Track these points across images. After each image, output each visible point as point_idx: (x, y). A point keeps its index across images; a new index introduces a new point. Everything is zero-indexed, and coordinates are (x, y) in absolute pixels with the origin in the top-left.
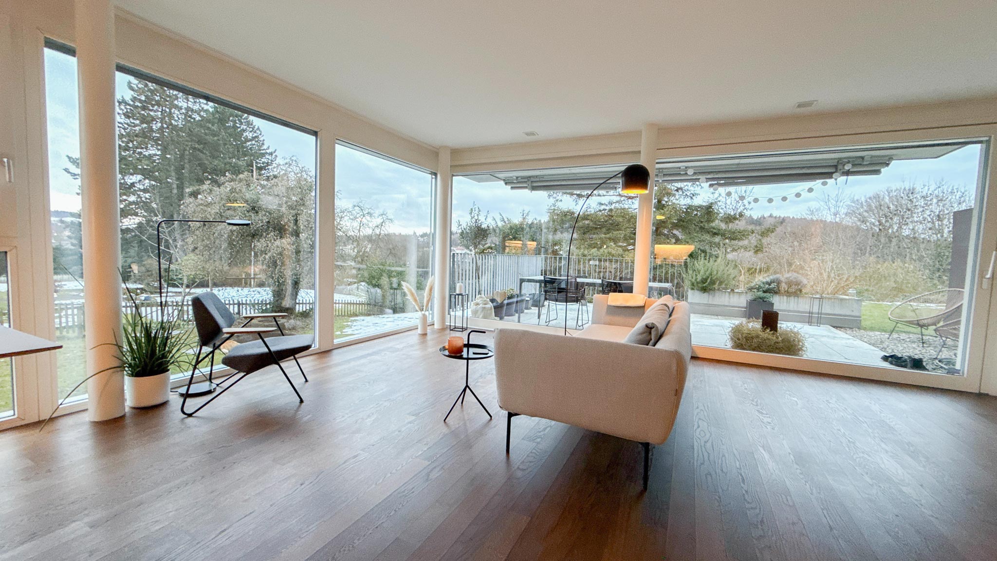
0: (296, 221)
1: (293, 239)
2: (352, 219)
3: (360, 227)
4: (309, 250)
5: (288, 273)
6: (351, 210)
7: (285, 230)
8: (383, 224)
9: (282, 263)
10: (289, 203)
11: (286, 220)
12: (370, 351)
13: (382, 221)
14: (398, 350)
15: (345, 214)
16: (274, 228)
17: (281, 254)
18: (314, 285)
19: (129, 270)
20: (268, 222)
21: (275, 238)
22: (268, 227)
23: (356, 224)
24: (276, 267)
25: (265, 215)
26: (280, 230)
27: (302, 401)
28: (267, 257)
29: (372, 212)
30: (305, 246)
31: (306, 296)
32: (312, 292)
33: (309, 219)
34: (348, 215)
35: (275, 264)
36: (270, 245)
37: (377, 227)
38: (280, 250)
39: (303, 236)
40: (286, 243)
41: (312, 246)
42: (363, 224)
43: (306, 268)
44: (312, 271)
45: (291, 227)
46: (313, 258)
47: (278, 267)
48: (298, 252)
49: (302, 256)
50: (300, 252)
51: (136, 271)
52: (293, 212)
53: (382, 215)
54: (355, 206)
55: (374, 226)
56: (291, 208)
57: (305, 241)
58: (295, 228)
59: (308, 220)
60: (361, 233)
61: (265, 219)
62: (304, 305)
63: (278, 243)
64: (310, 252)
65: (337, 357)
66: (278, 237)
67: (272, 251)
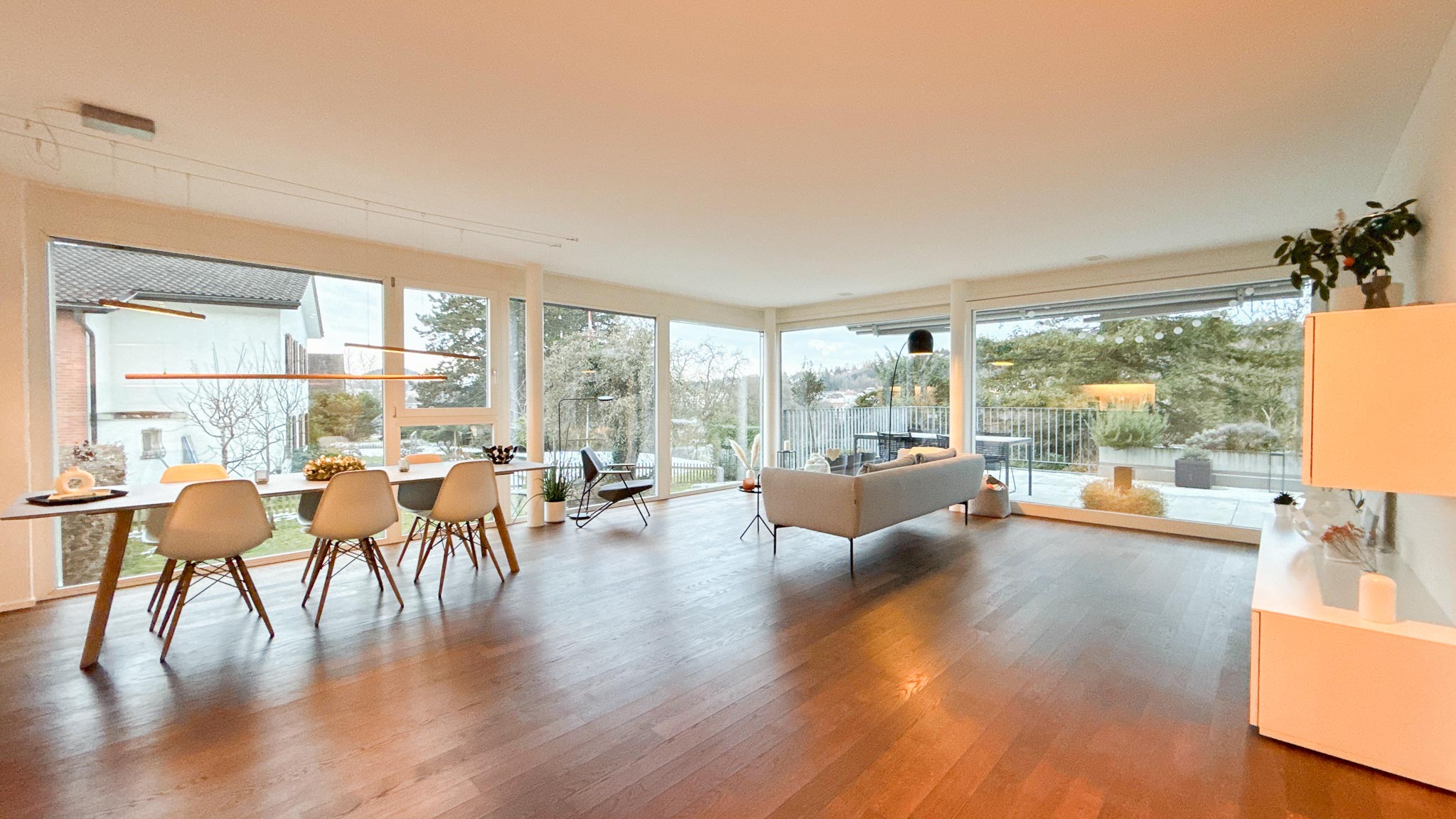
0: (636, 377)
1: (634, 396)
2: (698, 362)
3: (709, 371)
4: (650, 408)
5: (631, 435)
6: (697, 350)
7: (626, 387)
8: (737, 367)
9: (624, 423)
10: (629, 359)
11: (627, 378)
12: (699, 500)
13: (736, 362)
14: (722, 500)
15: (690, 356)
16: (615, 386)
17: (622, 413)
18: (654, 447)
19: (468, 433)
20: (610, 380)
21: (617, 396)
22: (610, 385)
23: (704, 368)
24: (618, 427)
25: (607, 373)
26: (622, 388)
27: (646, 525)
28: (610, 417)
29: (723, 351)
30: (646, 405)
31: (646, 459)
32: (652, 456)
33: (649, 375)
34: (694, 357)
35: (617, 425)
36: (612, 404)
37: (730, 370)
38: (622, 409)
39: (643, 393)
40: (628, 401)
41: (652, 404)
42: (712, 368)
43: (647, 428)
44: (652, 430)
45: (632, 383)
46: (653, 414)
47: (620, 427)
48: (639, 410)
49: (643, 414)
50: (641, 410)
51: (475, 435)
52: (634, 368)
53: (736, 354)
54: (702, 345)
55: (726, 369)
56: (631, 363)
57: (645, 398)
58: (635, 385)
59: (648, 377)
60: (710, 379)
61: (607, 377)
62: (644, 470)
63: (619, 401)
64: (650, 410)
65: (672, 503)
66: (620, 396)
67: (614, 410)
